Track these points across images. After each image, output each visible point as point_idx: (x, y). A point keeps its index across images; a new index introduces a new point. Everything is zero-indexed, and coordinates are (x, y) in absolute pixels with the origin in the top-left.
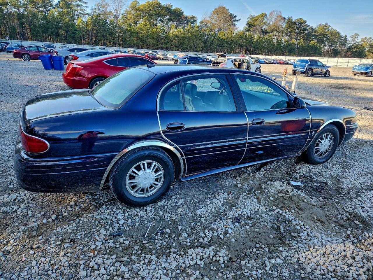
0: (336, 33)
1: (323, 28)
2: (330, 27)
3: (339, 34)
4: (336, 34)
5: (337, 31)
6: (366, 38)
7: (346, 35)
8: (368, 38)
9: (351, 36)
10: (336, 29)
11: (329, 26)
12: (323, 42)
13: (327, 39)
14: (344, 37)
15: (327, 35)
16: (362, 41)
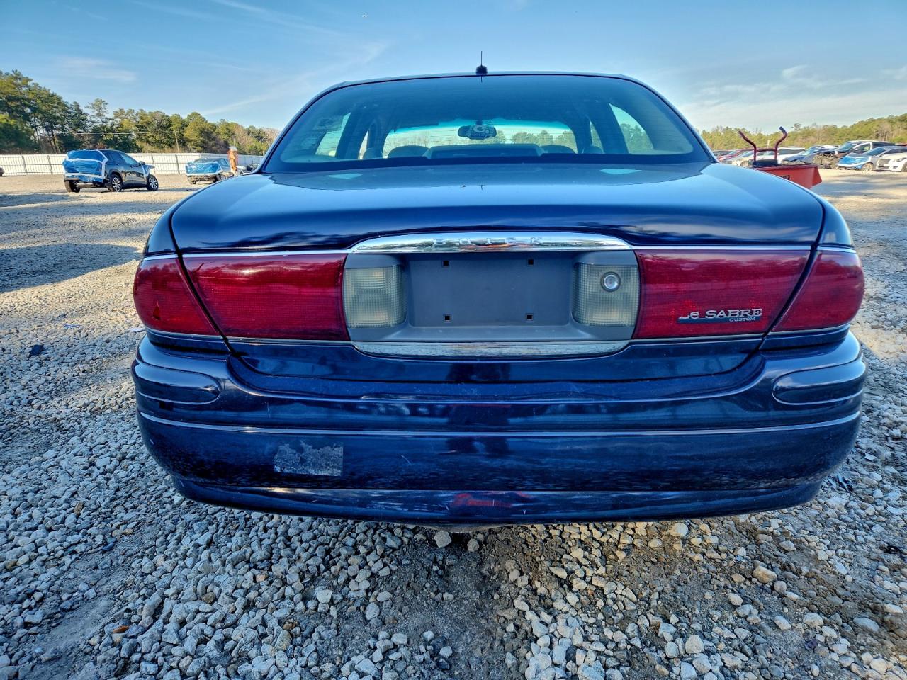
0: (49, 96)
1: (12, 83)
2: (31, 80)
3: (59, 99)
4: (51, 99)
5: (51, 92)
6: (122, 110)
7: (75, 103)
8: (126, 110)
9: (91, 106)
10: (47, 88)
11: (28, 80)
12: (27, 117)
13: (34, 110)
14: (74, 107)
15: (28, 100)
16: (116, 117)
